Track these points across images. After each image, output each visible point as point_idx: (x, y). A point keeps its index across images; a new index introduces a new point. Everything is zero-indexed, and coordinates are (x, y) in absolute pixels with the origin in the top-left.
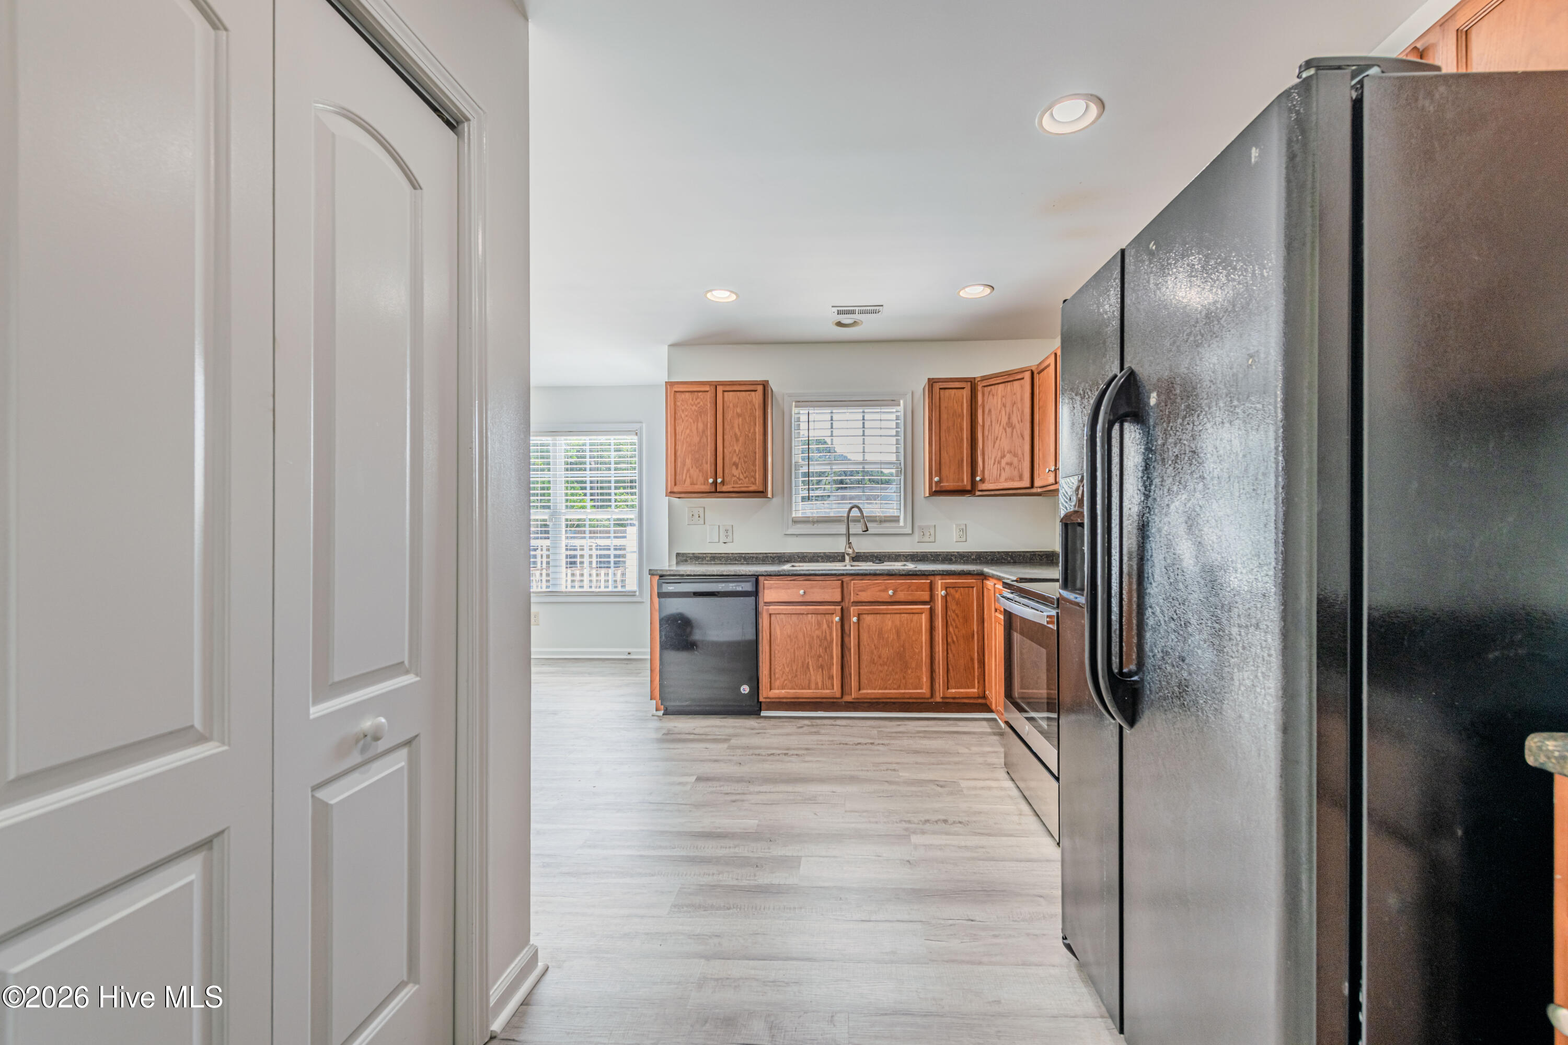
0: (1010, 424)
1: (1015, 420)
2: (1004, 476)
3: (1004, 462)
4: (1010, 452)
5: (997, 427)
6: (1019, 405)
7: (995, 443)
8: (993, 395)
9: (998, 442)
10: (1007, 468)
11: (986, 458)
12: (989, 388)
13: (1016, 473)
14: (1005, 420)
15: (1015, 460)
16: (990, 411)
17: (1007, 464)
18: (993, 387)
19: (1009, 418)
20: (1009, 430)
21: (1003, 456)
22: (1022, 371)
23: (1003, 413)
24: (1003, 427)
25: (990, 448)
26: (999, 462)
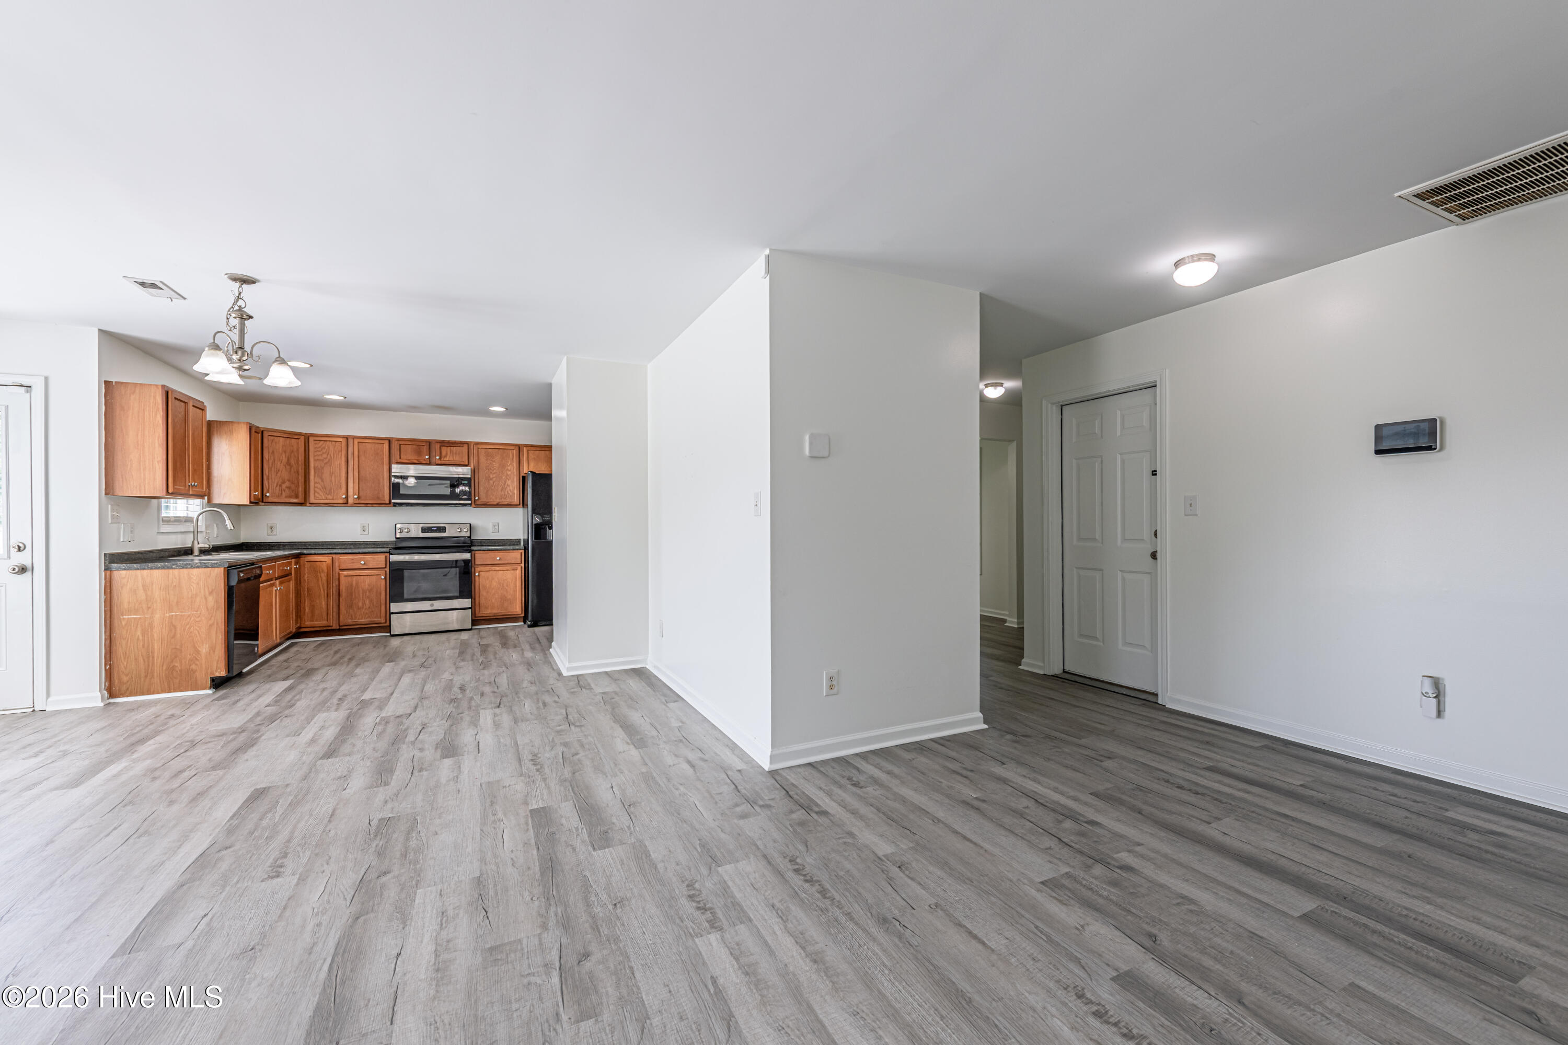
0: (288, 463)
1: (293, 461)
2: (284, 494)
3: (284, 486)
4: (289, 481)
5: (279, 463)
6: (296, 454)
7: (277, 473)
8: (276, 443)
9: (280, 472)
10: (287, 490)
11: (270, 481)
12: (272, 437)
13: (293, 494)
14: (285, 460)
15: (293, 486)
16: (273, 452)
17: (287, 487)
18: (276, 438)
19: (288, 460)
20: (288, 467)
21: (284, 482)
22: (300, 434)
23: (284, 455)
24: (284, 465)
25: (273, 476)
26: (281, 486)
